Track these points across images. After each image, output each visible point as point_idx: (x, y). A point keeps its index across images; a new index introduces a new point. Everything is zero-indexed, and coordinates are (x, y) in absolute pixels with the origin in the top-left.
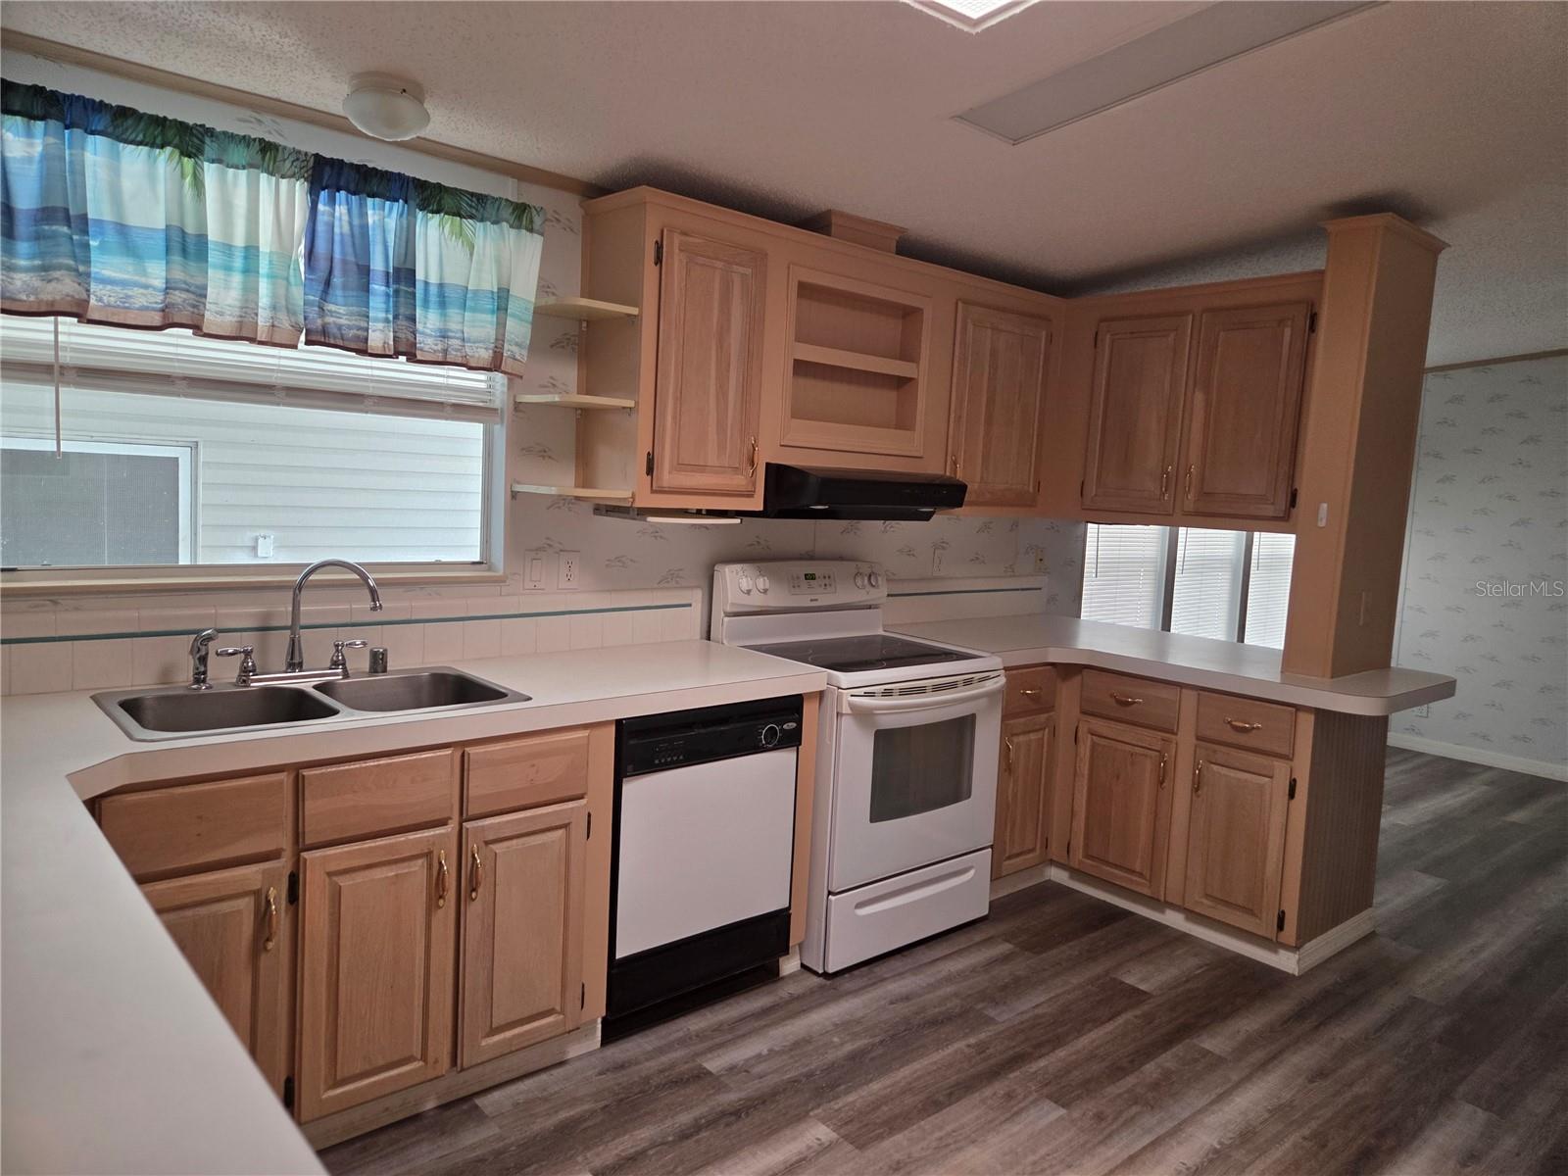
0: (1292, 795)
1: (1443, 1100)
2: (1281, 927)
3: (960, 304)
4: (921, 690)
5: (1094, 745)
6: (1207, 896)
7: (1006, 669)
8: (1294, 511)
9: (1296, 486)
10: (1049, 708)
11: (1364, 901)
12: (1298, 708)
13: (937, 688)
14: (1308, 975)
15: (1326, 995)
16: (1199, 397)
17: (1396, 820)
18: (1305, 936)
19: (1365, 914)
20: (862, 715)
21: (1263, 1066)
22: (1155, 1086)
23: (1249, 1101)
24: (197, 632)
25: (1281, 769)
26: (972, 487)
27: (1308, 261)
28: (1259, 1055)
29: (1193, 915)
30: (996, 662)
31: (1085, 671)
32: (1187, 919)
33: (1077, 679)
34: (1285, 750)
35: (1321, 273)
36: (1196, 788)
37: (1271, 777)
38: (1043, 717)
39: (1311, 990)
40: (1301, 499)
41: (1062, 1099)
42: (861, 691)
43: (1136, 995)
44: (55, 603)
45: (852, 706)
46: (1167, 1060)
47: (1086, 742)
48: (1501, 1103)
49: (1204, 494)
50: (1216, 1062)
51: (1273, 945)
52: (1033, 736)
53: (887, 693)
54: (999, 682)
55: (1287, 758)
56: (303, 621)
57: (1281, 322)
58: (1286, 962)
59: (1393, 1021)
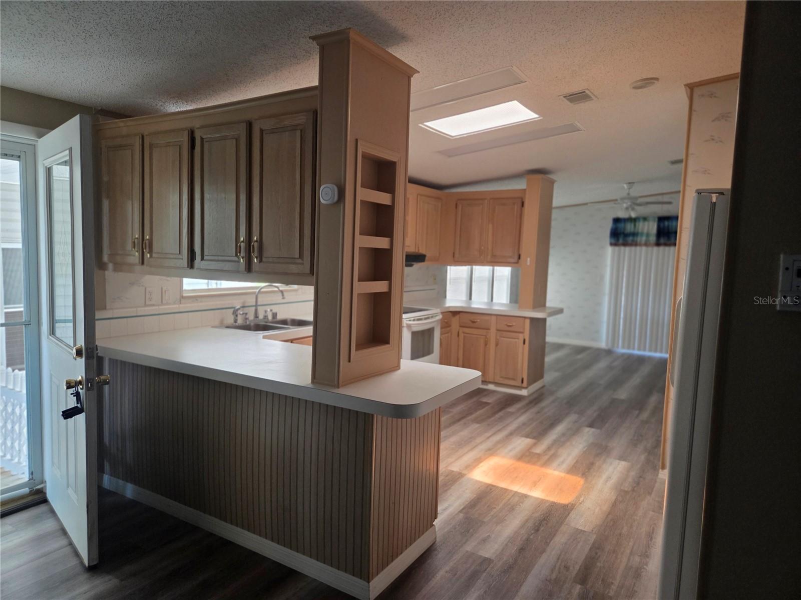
0: (524, 343)
1: (567, 414)
2: (522, 382)
3: (419, 196)
4: (421, 319)
5: (464, 337)
6: (501, 377)
7: (442, 313)
8: (520, 261)
9: (520, 253)
10: (450, 326)
11: (542, 377)
12: (525, 318)
13: (426, 319)
14: (529, 396)
15: (535, 399)
16: (491, 226)
17: (548, 359)
18: (529, 384)
19: (542, 380)
20: (409, 326)
21: (525, 412)
22: (499, 419)
23: (523, 418)
24: (234, 308)
25: (521, 336)
26: (428, 255)
27: (520, 185)
28: (523, 411)
29: (497, 384)
30: (438, 311)
31: (461, 314)
32: (495, 386)
33: (457, 317)
34: (521, 330)
35: (525, 190)
36: (497, 345)
37: (518, 339)
38: (448, 329)
39: (532, 398)
40: (522, 257)
41: (478, 422)
42: (408, 320)
43: (487, 404)
44: (197, 300)
45: (407, 324)
46: (501, 414)
47: (462, 335)
48: (581, 413)
49: (494, 256)
50: (512, 413)
51: (520, 388)
52: (446, 335)
53: (414, 320)
54: (440, 317)
55: (522, 333)
56: (259, 303)
57: (514, 204)
58: (524, 392)
59: (553, 402)
